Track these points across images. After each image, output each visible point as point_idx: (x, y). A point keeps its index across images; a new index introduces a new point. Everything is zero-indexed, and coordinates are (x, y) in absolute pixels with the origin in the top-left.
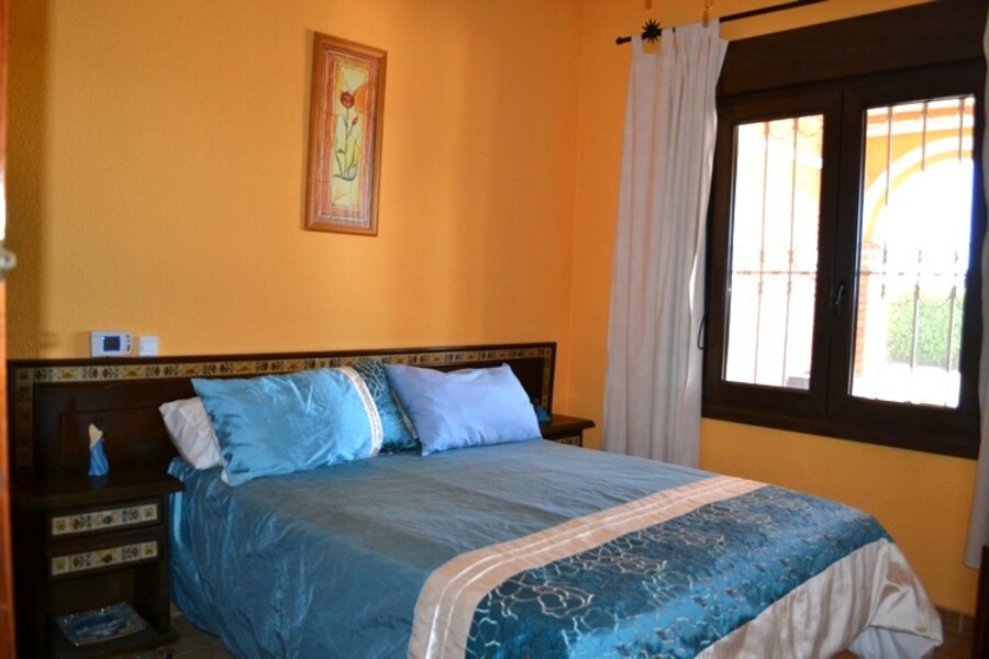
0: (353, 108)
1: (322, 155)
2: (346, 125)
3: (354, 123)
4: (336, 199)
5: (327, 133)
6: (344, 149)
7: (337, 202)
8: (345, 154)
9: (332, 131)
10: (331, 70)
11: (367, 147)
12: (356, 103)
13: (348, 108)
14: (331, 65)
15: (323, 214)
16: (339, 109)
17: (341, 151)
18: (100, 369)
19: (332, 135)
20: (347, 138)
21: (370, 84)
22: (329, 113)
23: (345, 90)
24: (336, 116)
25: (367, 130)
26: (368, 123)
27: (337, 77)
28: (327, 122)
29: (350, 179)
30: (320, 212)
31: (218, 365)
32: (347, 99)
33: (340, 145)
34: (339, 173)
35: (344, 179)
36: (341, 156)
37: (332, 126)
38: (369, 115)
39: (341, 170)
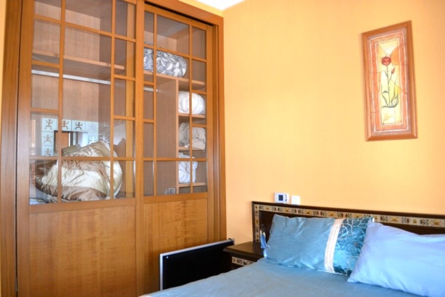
0: (391, 64)
1: (373, 98)
2: (387, 76)
3: (392, 73)
4: (384, 120)
5: (375, 84)
6: (387, 90)
7: (386, 122)
8: (388, 93)
9: (378, 81)
10: (373, 49)
11: (404, 84)
12: (392, 60)
13: (387, 65)
14: (374, 46)
15: (377, 130)
16: (382, 68)
17: (385, 92)
18: (277, 207)
19: (378, 85)
20: (388, 83)
21: (401, 45)
22: (375, 73)
23: (383, 56)
24: (380, 73)
25: (403, 73)
26: (403, 69)
27: (378, 51)
28: (374, 79)
29: (394, 107)
30: (375, 130)
31: (319, 211)
32: (386, 61)
33: (385, 88)
34: (386, 105)
35: (390, 107)
36: (386, 95)
37: (378, 79)
38: (403, 64)
39: (386, 102)
